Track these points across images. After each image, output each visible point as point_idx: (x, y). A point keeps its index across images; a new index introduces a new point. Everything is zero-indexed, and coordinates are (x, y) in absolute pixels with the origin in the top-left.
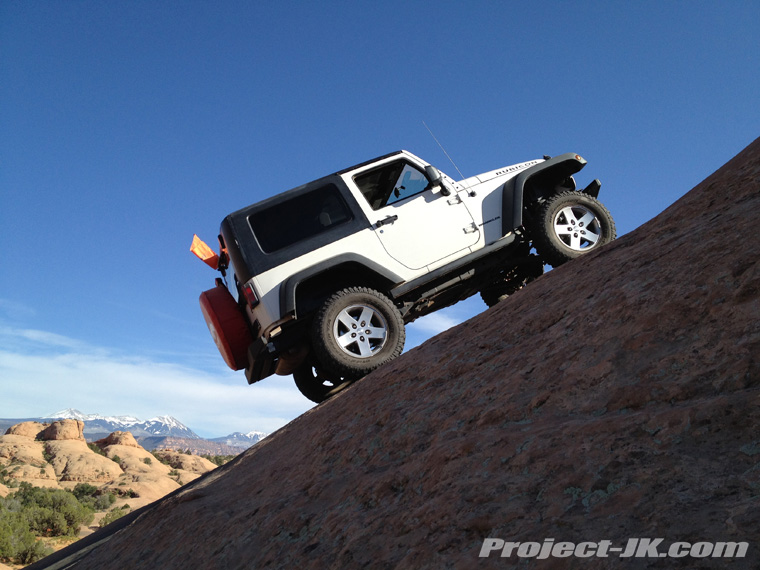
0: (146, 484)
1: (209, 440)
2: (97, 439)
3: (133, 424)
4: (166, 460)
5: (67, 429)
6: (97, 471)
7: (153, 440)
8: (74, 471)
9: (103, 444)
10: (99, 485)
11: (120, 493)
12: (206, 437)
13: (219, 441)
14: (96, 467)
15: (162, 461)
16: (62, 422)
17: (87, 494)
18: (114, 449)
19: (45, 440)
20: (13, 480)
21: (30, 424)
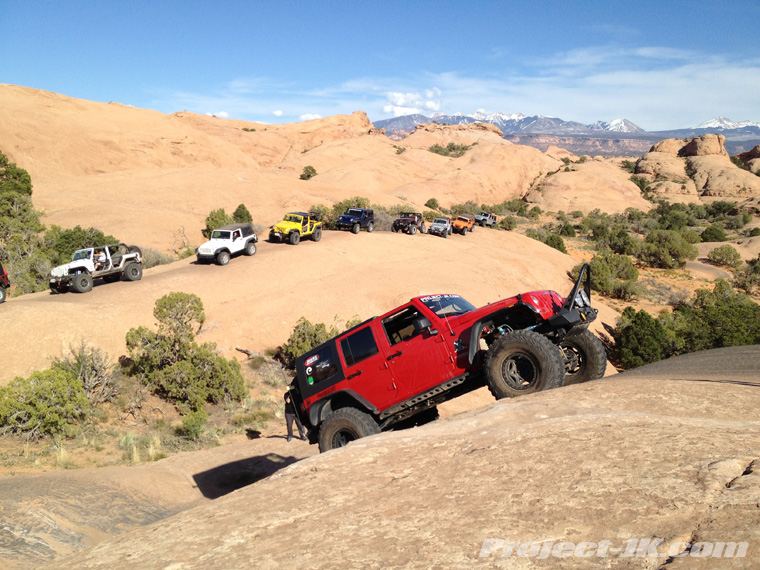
5: (708, 144)
6: (739, 186)
8: (714, 186)
9: (746, 158)
10: (740, 201)
14: (738, 182)
16: (702, 138)
17: (724, 212)
19: (686, 156)
20: (656, 196)
21: (671, 140)
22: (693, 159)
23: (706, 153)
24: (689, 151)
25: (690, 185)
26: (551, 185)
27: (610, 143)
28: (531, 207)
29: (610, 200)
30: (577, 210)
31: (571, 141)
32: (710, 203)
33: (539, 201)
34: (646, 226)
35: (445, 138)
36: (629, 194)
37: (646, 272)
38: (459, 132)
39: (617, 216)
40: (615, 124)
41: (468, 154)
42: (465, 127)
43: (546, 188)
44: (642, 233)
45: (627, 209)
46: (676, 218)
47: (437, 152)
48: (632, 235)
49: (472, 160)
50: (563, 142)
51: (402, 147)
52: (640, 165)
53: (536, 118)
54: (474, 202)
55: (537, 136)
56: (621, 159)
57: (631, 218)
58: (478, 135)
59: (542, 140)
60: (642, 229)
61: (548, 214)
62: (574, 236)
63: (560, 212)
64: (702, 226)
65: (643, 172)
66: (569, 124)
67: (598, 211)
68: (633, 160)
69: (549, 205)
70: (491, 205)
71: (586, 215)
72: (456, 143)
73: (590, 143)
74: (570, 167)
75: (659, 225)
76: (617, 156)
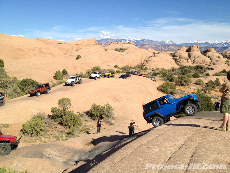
0: (217, 65)
3: (217, 43)
5: (194, 48)
6: (203, 61)
7: (224, 48)
8: (196, 61)
9: (205, 52)
10: (203, 65)
11: (208, 68)
14: (203, 59)
15: (224, 57)
18: (208, 54)
19: (188, 52)
20: (180, 63)
21: (184, 47)
22: (190, 52)
23: (194, 51)
24: (189, 50)
25: (189, 60)
26: (150, 60)
27: (166, 47)
28: (144, 67)
29: (167, 65)
30: (158, 68)
31: (155, 47)
32: (195, 66)
33: (147, 65)
34: (177, 73)
35: (119, 46)
36: (172, 63)
37: (178, 87)
38: (123, 44)
39: (169, 70)
40: (168, 42)
41: (126, 51)
42: (125, 43)
43: (148, 61)
44: (176, 75)
45: (172, 68)
46: (186, 70)
47: (117, 50)
48: (173, 76)
49: (127, 53)
50: (152, 47)
51: (106, 49)
52: (175, 54)
53: (145, 40)
54: (128, 66)
55: (145, 45)
56: (169, 52)
57: (173, 70)
58: (128, 45)
59: (147, 46)
60: (176, 74)
61: (150, 69)
62: (157, 76)
63: (153, 69)
64: (193, 73)
65: (176, 56)
66: (154, 41)
67: (164, 68)
68: (173, 52)
69: (150, 66)
70: (133, 66)
71: (160, 69)
72: (122, 48)
73: (160, 47)
74: (155, 55)
75: (181, 72)
76: (168, 51)
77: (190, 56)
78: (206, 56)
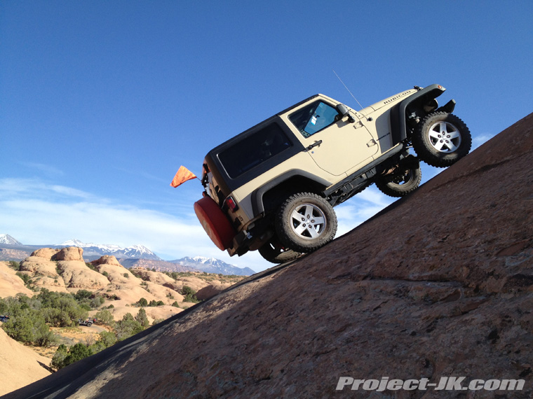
0: (125, 291)
1: (168, 262)
2: (93, 260)
3: (116, 250)
4: (138, 275)
5: (72, 253)
6: (92, 281)
7: (130, 261)
8: (77, 281)
9: (96, 264)
10: (94, 291)
11: (108, 297)
12: (166, 259)
13: (175, 262)
14: (92, 279)
15: (136, 275)
16: (68, 248)
17: (86, 297)
18: (103, 267)
19: (57, 260)
20: (36, 286)
21: (46, 249)
22: (61, 262)
23: (70, 259)
24: (59, 256)
25: (60, 279)
32: (75, 292)
36: (17, 284)
39: (10, 298)
52: (23, 265)
57: (20, 300)
77: (60, 270)
78: (98, 271)
